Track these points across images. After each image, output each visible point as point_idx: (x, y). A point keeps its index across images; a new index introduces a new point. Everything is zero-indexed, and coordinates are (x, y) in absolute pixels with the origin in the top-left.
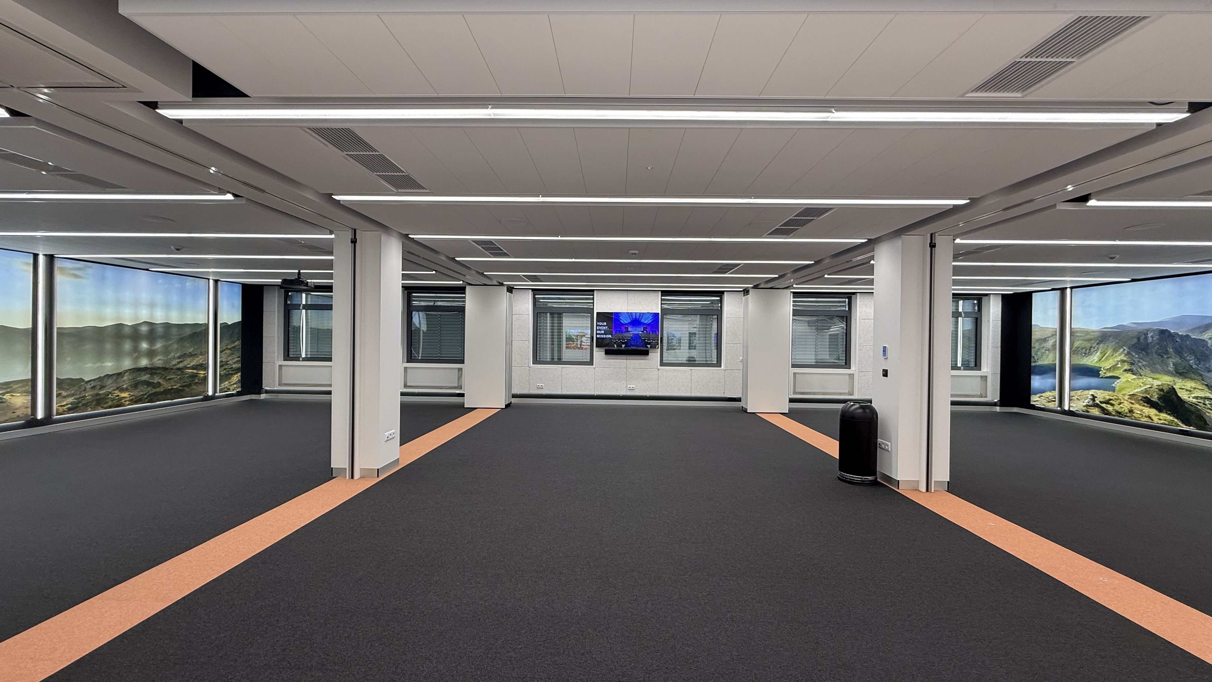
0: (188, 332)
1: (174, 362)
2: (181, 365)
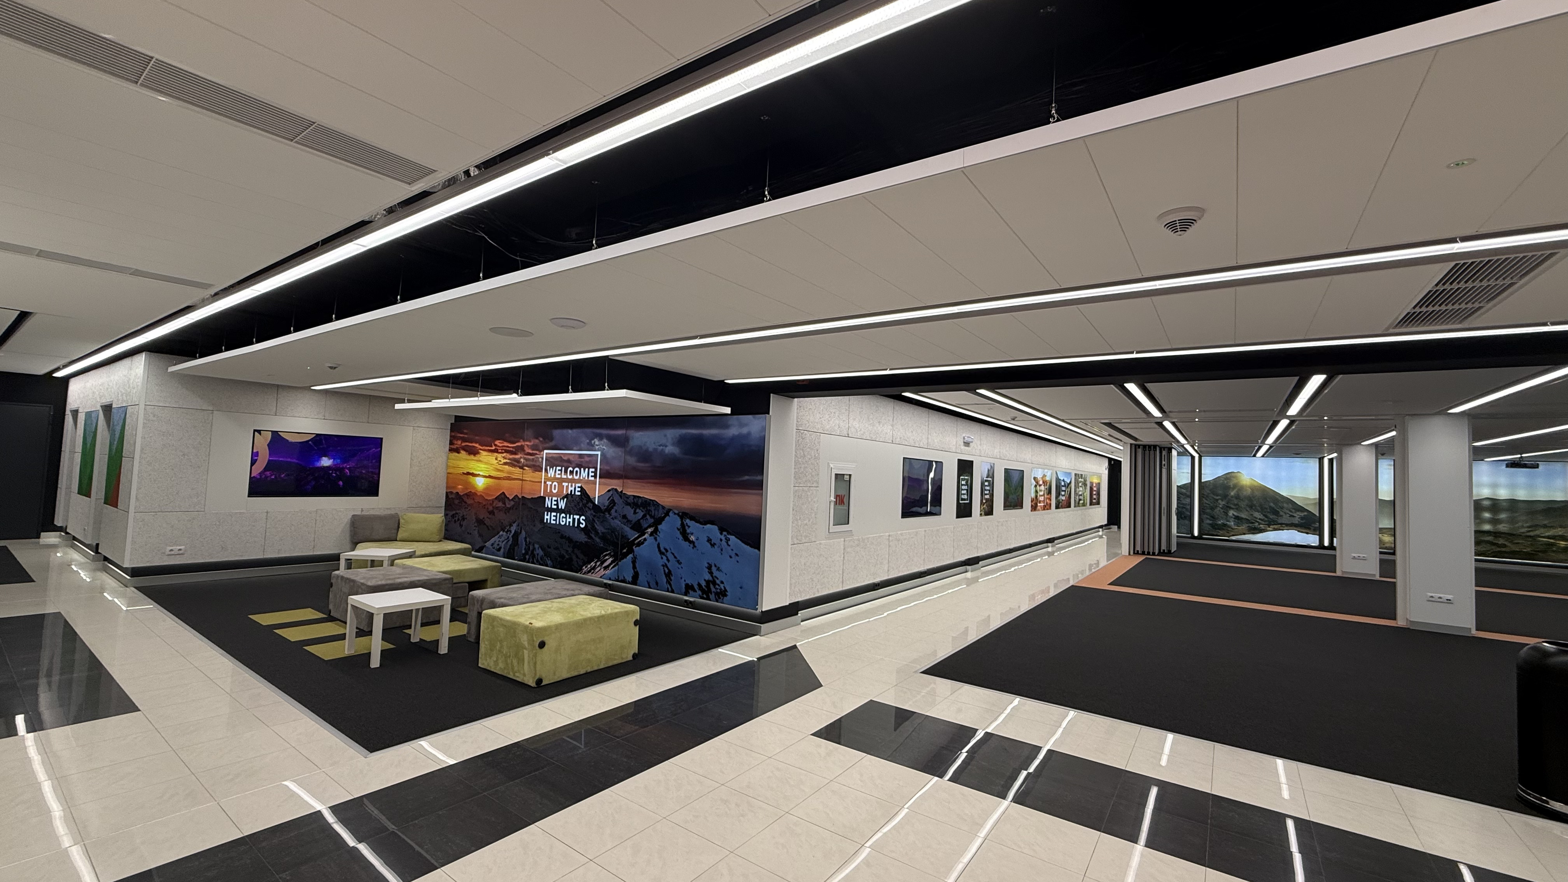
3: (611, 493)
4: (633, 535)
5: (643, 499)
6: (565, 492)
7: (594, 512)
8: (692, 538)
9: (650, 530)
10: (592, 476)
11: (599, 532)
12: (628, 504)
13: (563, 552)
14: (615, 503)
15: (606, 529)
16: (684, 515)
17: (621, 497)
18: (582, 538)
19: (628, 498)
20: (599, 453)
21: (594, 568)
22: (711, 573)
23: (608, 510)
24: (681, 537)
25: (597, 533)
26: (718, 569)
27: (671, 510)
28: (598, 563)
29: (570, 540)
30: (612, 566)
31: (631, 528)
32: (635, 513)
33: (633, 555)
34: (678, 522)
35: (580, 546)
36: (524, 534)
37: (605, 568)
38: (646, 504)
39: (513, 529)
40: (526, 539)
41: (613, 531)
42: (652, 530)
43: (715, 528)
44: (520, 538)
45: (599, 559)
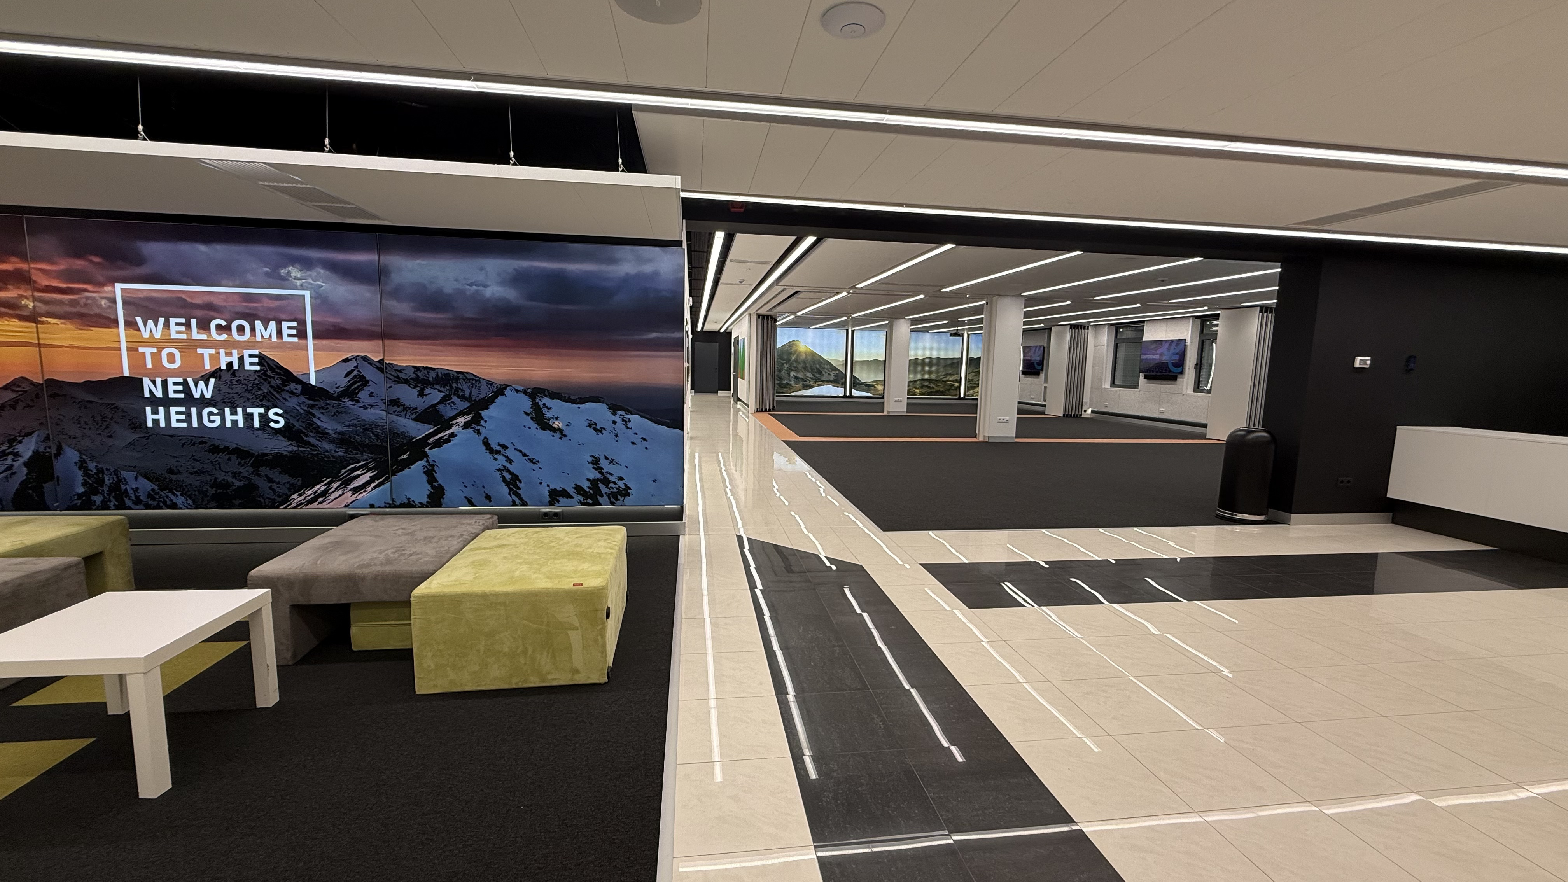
0: (949, 362)
1: (941, 377)
2: (945, 379)
3: (353, 364)
4: (420, 430)
5: (439, 371)
6: (207, 366)
7: (309, 399)
8: (557, 424)
9: (462, 420)
10: (290, 335)
11: (330, 432)
12: (399, 381)
13: (221, 477)
14: (368, 381)
15: (349, 426)
16: (535, 393)
17: (381, 370)
18: (284, 446)
19: (400, 371)
20: (307, 293)
21: (324, 494)
22: (600, 469)
23: (350, 392)
24: (534, 425)
25: (322, 434)
26: (612, 462)
27: (509, 386)
28: (335, 485)
29: (242, 454)
30: (373, 485)
31: (415, 420)
32: (421, 394)
33: (428, 461)
34: (526, 403)
35: (277, 461)
36: (71, 455)
37: (356, 490)
38: (447, 379)
39: (27, 449)
40: (82, 465)
41: (368, 427)
42: (467, 418)
43: (602, 408)
44: (59, 466)
45: (335, 478)
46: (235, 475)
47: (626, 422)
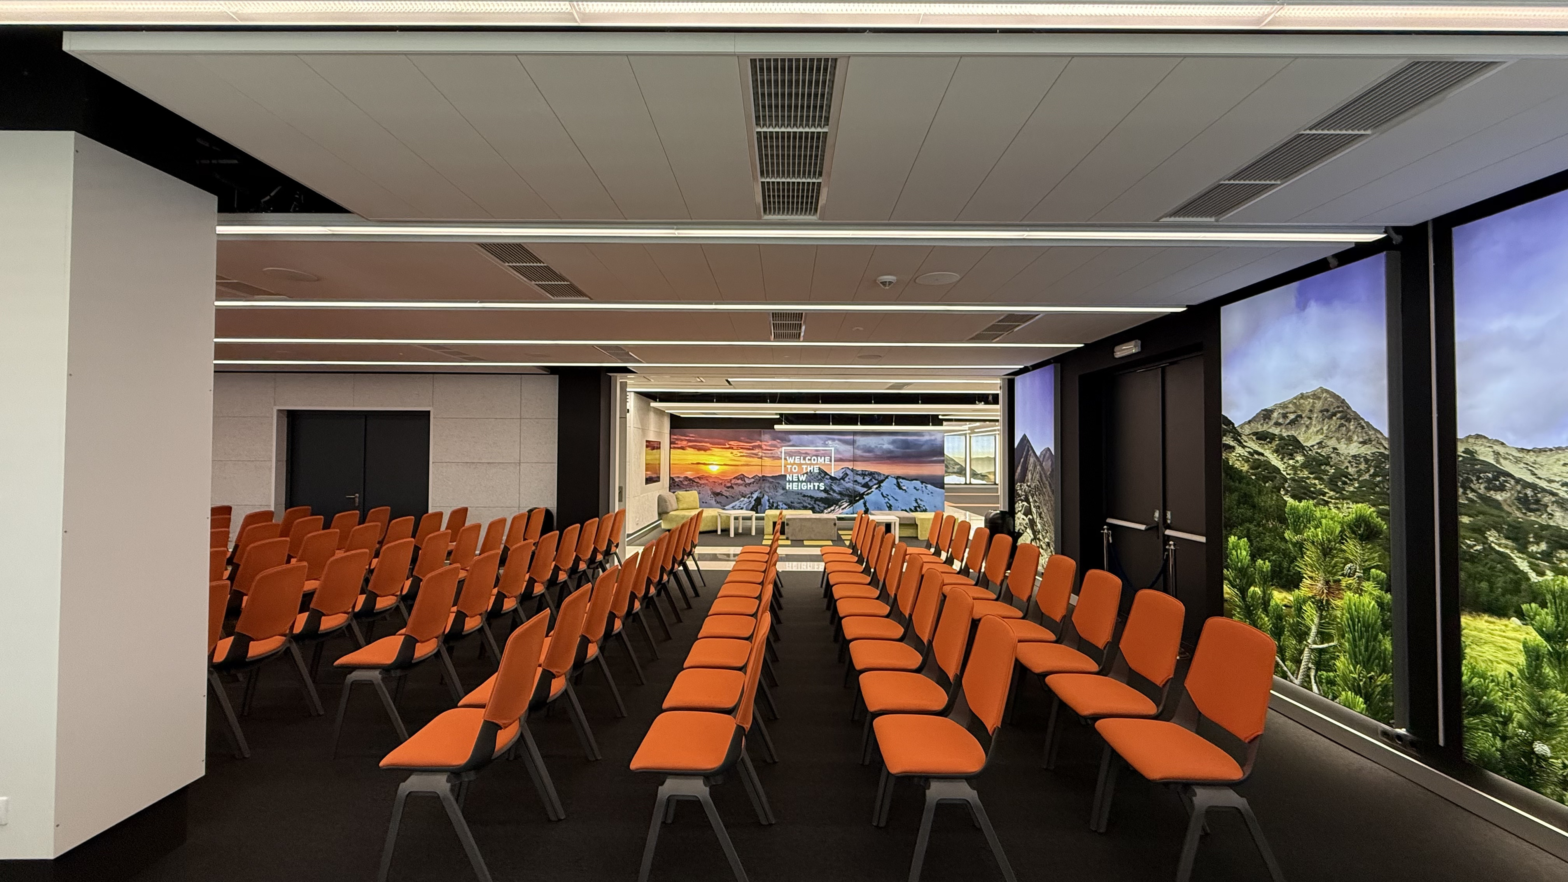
3: (844, 469)
4: (862, 490)
5: (869, 471)
7: (831, 480)
8: (904, 488)
9: (875, 487)
11: (836, 490)
12: (857, 474)
13: (805, 504)
14: (848, 475)
15: (842, 488)
16: (898, 478)
17: (852, 471)
18: (824, 495)
19: (858, 472)
21: (834, 510)
22: (917, 503)
23: (843, 478)
24: (897, 488)
25: (834, 491)
26: (921, 500)
27: (889, 476)
28: (837, 507)
29: (811, 497)
30: (848, 507)
31: (861, 487)
32: (864, 478)
33: (864, 500)
34: (895, 481)
35: (822, 500)
36: (766, 497)
37: (843, 509)
38: (871, 474)
39: (755, 496)
40: (769, 501)
41: (848, 489)
42: (877, 486)
43: (918, 482)
44: (762, 500)
45: (837, 505)
46: (809, 504)
47: (926, 487)
